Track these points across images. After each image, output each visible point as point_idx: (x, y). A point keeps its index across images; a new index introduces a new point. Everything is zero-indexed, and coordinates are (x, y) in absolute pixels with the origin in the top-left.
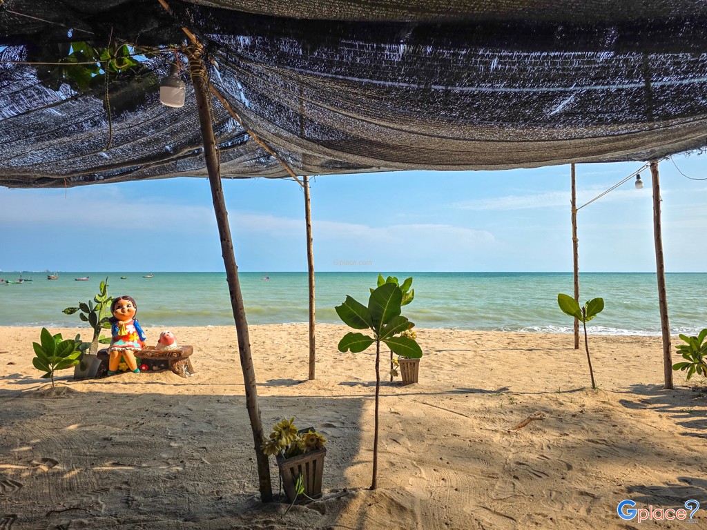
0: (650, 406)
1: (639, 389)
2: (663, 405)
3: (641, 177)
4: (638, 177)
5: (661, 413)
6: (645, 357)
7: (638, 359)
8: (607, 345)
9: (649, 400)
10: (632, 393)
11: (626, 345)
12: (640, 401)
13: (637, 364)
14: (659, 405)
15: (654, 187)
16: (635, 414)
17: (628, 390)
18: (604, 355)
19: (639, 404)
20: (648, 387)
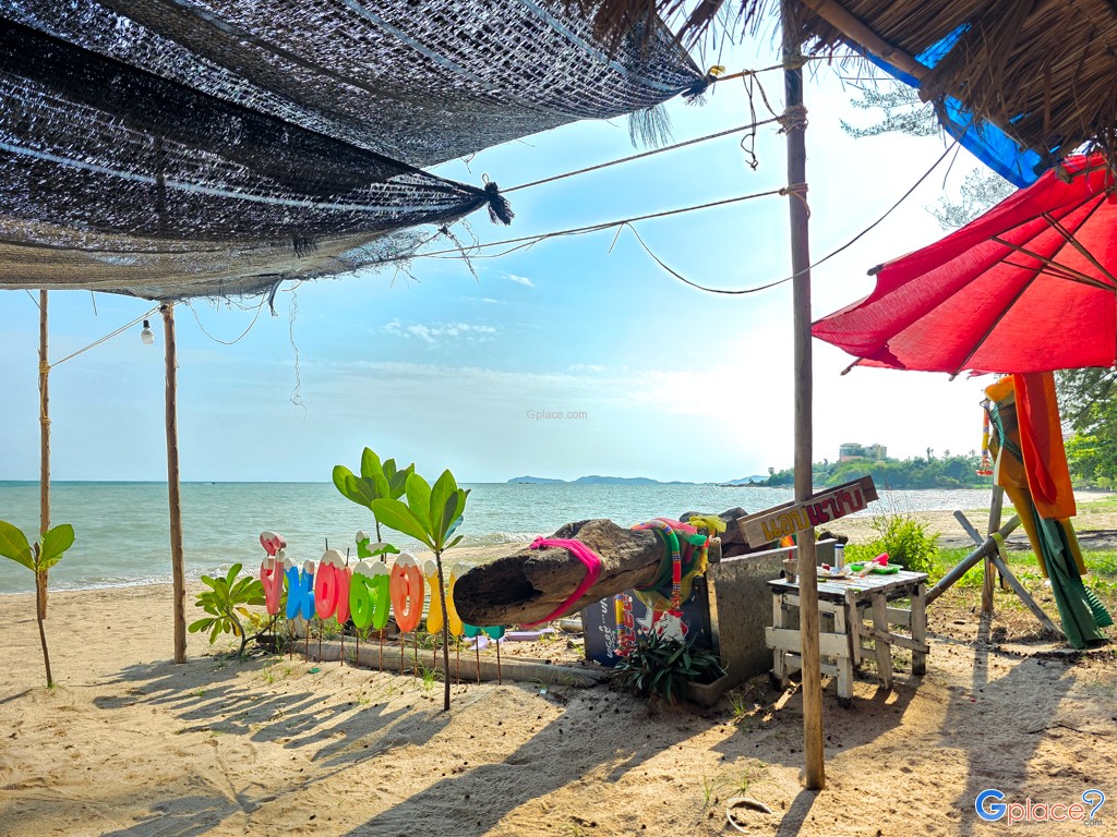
0: (143, 698)
1: (133, 673)
2: (163, 692)
3: (150, 324)
4: (146, 324)
5: (156, 707)
6: (159, 618)
7: (148, 622)
8: (102, 606)
9: (143, 688)
10: (119, 681)
11: (135, 601)
12: (128, 692)
13: (145, 630)
14: (159, 693)
15: (167, 343)
16: (112, 718)
17: (116, 678)
18: (90, 624)
19: (126, 699)
20: (149, 667)
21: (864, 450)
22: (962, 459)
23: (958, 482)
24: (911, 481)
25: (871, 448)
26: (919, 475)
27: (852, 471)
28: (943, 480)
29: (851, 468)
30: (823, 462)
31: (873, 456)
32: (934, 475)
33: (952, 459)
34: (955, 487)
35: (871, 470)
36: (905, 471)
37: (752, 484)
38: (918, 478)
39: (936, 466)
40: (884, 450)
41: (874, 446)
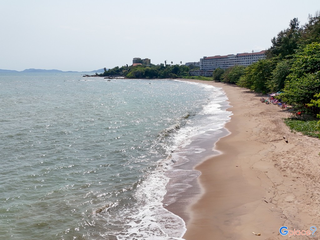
21: (142, 60)
22: (178, 65)
23: (177, 76)
24: (159, 75)
25: (145, 60)
26: (163, 73)
27: (137, 71)
28: (171, 75)
29: (136, 70)
30: (126, 66)
31: (145, 63)
32: (168, 73)
33: (175, 66)
34: (176, 78)
35: (144, 70)
36: (157, 71)
37: (97, 75)
38: (162, 74)
39: (169, 69)
40: (150, 60)
41: (146, 59)
